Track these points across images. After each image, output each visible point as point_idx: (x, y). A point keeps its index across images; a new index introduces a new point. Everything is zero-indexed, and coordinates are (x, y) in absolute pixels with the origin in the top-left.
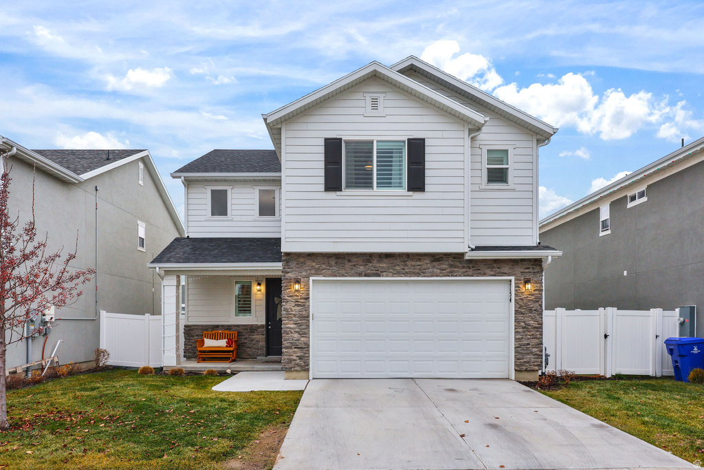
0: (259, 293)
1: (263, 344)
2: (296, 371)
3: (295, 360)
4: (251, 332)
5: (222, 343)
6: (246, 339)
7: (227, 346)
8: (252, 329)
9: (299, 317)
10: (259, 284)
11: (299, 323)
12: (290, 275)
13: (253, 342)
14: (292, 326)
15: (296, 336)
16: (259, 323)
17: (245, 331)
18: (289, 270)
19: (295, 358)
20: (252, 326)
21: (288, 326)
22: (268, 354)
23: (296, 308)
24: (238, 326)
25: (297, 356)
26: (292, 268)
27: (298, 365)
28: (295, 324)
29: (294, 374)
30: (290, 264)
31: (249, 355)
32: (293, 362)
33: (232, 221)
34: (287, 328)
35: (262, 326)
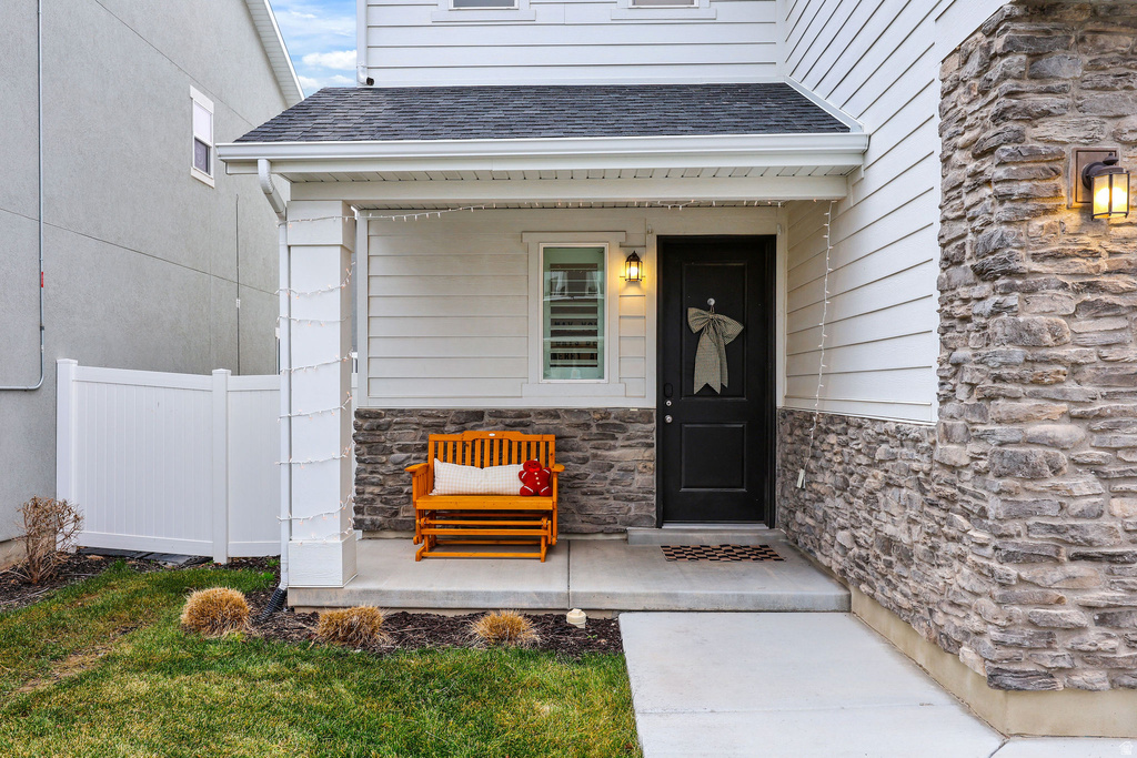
0: (633, 290)
1: (645, 479)
2: (1088, 690)
3: (1079, 629)
4: (604, 436)
5: (503, 480)
6: (585, 460)
7: (524, 493)
8: (608, 425)
9: (1106, 380)
10: (634, 258)
11: (1099, 417)
12: (1049, 129)
13: (612, 474)
14: (1064, 431)
15: (1084, 484)
16: (634, 404)
17: (580, 433)
18: (1047, 102)
19: (1077, 617)
20: (606, 413)
21: (1035, 429)
22: (665, 515)
23: (1085, 325)
24: (553, 414)
25: (1090, 608)
26: (1062, 91)
27: (1089, 657)
28: (1074, 418)
29: (1057, 707)
30: (1049, 65)
31: (597, 521)
32: (1064, 643)
33: (531, 23)
34: (1030, 442)
35: (644, 415)
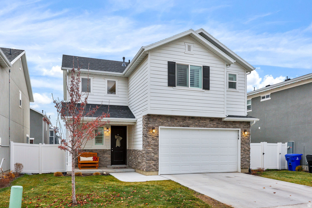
0: (107, 133)
1: (109, 159)
3: (152, 166)
4: (103, 153)
6: (101, 156)
7: (93, 161)
8: (104, 151)
9: (154, 146)
10: (108, 128)
11: (154, 148)
12: (150, 125)
13: (105, 158)
14: (151, 150)
15: (153, 154)
17: (100, 153)
20: (104, 150)
21: (149, 150)
23: (153, 141)
24: (96, 150)
25: (153, 164)
27: (153, 168)
29: (151, 173)
33: (93, 95)
34: (149, 151)
